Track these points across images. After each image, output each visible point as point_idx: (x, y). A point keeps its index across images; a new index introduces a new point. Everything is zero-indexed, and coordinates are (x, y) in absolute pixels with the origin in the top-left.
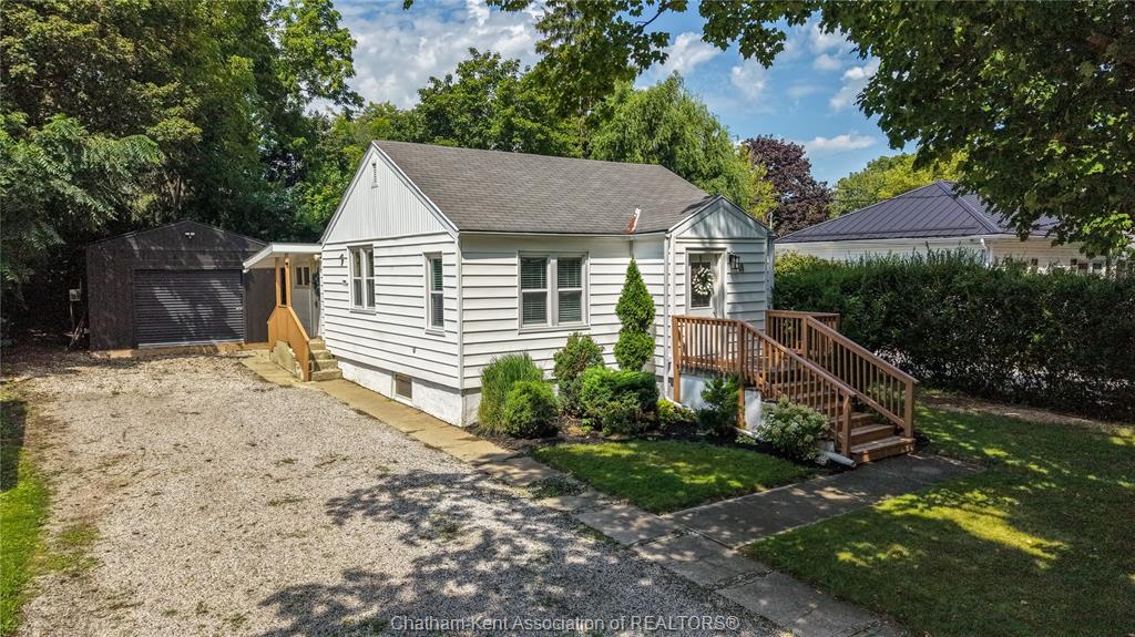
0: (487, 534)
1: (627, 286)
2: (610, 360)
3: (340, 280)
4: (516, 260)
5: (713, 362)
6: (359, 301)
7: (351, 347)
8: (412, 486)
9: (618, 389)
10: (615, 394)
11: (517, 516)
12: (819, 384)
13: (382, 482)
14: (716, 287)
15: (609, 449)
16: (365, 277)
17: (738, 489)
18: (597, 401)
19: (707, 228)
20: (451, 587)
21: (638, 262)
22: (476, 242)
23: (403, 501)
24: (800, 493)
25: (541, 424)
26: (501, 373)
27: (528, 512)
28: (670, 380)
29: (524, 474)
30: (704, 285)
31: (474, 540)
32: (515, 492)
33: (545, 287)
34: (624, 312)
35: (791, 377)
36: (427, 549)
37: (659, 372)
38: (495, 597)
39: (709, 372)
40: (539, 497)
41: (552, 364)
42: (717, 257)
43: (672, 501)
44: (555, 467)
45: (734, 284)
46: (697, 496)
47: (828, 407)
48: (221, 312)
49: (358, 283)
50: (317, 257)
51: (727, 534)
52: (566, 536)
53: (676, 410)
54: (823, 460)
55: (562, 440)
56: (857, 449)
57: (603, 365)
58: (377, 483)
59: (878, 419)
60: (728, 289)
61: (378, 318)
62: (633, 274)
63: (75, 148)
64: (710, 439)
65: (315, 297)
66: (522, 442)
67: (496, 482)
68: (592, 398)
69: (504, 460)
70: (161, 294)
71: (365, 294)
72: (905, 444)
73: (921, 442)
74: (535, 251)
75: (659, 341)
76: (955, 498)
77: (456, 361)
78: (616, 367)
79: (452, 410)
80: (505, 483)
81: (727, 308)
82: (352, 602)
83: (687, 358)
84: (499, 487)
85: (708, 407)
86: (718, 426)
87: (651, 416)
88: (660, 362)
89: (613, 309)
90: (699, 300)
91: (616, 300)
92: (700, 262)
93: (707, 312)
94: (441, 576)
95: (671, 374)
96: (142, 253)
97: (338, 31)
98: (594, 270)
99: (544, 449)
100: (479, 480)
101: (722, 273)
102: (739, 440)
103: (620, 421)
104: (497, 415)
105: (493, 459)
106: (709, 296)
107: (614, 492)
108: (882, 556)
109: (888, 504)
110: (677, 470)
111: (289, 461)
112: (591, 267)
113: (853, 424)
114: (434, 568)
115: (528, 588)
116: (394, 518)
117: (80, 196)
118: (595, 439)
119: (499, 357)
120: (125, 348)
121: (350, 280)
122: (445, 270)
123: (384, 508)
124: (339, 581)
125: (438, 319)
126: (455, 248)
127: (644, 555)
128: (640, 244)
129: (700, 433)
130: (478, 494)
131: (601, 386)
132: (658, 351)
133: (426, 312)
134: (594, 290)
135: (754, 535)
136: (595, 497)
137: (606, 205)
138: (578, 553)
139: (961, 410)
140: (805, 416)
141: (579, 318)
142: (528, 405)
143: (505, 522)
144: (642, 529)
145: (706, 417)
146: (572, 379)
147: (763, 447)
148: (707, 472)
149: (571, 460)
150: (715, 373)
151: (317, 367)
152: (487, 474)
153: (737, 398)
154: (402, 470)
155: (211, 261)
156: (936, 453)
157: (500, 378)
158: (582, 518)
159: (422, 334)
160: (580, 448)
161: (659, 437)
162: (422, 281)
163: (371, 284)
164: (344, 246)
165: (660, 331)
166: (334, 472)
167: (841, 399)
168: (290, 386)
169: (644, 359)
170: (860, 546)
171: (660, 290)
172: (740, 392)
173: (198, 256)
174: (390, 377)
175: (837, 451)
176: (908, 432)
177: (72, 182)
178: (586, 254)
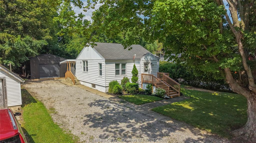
0: (113, 108)
1: (133, 68)
2: (131, 81)
3: (80, 66)
4: (114, 64)
5: (148, 82)
6: (84, 70)
7: (82, 79)
8: (100, 102)
9: (132, 86)
10: (132, 87)
11: (117, 106)
12: (164, 85)
13: (95, 101)
14: (149, 68)
15: (131, 96)
16: (86, 66)
17: (151, 102)
18: (129, 88)
19: (147, 59)
20: (110, 114)
21: (135, 64)
22: (108, 61)
23: (99, 104)
24: (160, 102)
25: (119, 92)
26: (112, 84)
27: (119, 105)
28: (141, 84)
29: (117, 100)
30: (147, 68)
31: (112, 109)
32: (117, 102)
33: (119, 69)
34: (133, 73)
35: (160, 84)
36: (105, 110)
37: (139, 83)
38: (116, 115)
39: (147, 83)
40: (120, 103)
41: (121, 82)
42: (149, 63)
43: (141, 103)
44: (122, 99)
45: (152, 68)
46: (144, 103)
47: (166, 89)
48: (55, 72)
49: (84, 67)
50: (75, 62)
51: (149, 108)
52: (125, 108)
53: (142, 90)
54: (165, 97)
55: (123, 95)
56: (170, 96)
57: (129, 82)
58: (94, 101)
59: (175, 91)
60: (151, 69)
61: (89, 74)
62: (134, 66)
63: (31, 42)
64: (147, 94)
65: (74, 69)
66: (116, 95)
67: (113, 101)
68: (128, 88)
69: (114, 98)
70: (44, 68)
71: (86, 69)
72: (178, 95)
73: (181, 94)
74: (117, 62)
75: (139, 78)
76: (183, 102)
77: (104, 82)
78: (132, 82)
79: (104, 90)
80: (114, 101)
81: (151, 72)
82: (97, 116)
83: (144, 81)
84: (114, 102)
85: (147, 89)
86: (148, 92)
87: (138, 91)
88: (139, 81)
89: (131, 72)
90: (146, 71)
91: (132, 71)
92: (146, 64)
93: (147, 73)
94: (108, 113)
95: (141, 83)
96: (40, 60)
97: (72, 11)
98: (128, 65)
99: (120, 96)
100: (110, 101)
101: (150, 66)
102: (152, 94)
103: (132, 91)
104: (112, 91)
105: (111, 98)
106: (148, 70)
107: (132, 102)
108: (170, 110)
109: (173, 104)
110: (142, 99)
111: (79, 98)
112: (127, 65)
113: (170, 92)
114: (107, 112)
115: (121, 114)
116: (99, 106)
117: (32, 51)
118: (128, 95)
119: (112, 81)
120: (37, 79)
121: (83, 66)
122: (102, 66)
123: (97, 105)
124: (94, 114)
125: (101, 74)
126: (104, 62)
127: (137, 110)
128: (136, 61)
129: (145, 93)
130: (111, 103)
131: (129, 86)
132: (139, 80)
133: (99, 73)
134: (128, 69)
135: (152, 108)
136: (129, 103)
137: (129, 53)
138: (127, 110)
139: (190, 89)
140: (162, 90)
141: (125, 74)
142: (117, 89)
143: (116, 106)
144: (136, 107)
145: (147, 91)
146: (124, 84)
147: (156, 95)
148: (146, 99)
149: (125, 98)
150: (148, 83)
151: (76, 82)
152: (111, 100)
153: (152, 88)
154: (98, 99)
155: (53, 62)
156: (183, 96)
157: (112, 85)
158: (127, 106)
159: (98, 77)
160: (126, 96)
161: (139, 94)
162: (98, 68)
163: (87, 68)
164: (81, 60)
165: (139, 76)
166: (87, 100)
167: (168, 87)
168: (72, 86)
169: (136, 81)
170: (167, 109)
171: (139, 69)
172: (152, 86)
173: (51, 61)
174: (91, 84)
175: (167, 96)
176: (179, 93)
177: (30, 48)
178: (126, 63)
